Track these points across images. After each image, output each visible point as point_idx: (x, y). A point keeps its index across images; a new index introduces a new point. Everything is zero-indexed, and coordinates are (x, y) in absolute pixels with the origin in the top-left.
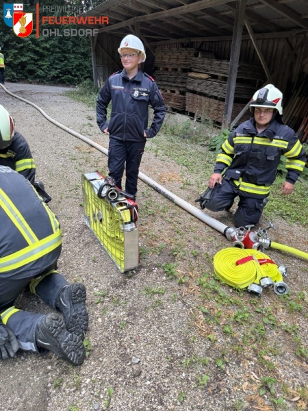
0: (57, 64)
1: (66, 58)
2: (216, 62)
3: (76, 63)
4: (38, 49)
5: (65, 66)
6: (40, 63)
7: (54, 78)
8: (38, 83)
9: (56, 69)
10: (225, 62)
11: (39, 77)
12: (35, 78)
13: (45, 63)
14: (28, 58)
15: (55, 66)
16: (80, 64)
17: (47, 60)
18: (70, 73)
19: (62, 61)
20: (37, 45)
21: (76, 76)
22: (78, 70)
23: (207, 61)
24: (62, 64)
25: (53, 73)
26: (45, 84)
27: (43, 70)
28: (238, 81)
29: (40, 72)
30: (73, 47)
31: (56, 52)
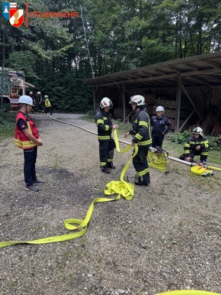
0: (68, 101)
1: (73, 98)
2: (168, 101)
3: (79, 100)
4: (59, 94)
5: (73, 102)
6: (60, 101)
7: (67, 109)
8: (58, 112)
9: (68, 104)
10: (173, 102)
11: (59, 109)
12: (57, 109)
13: (63, 102)
14: (54, 99)
15: (67, 103)
16: (81, 101)
17: (63, 99)
18: (75, 106)
19: (71, 100)
20: (58, 92)
21: (78, 107)
22: (80, 104)
23: (163, 101)
24: (72, 101)
25: (67, 106)
26: (62, 113)
27: (61, 105)
28: (181, 110)
29: (60, 106)
30: (77, 91)
31: (68, 95)
